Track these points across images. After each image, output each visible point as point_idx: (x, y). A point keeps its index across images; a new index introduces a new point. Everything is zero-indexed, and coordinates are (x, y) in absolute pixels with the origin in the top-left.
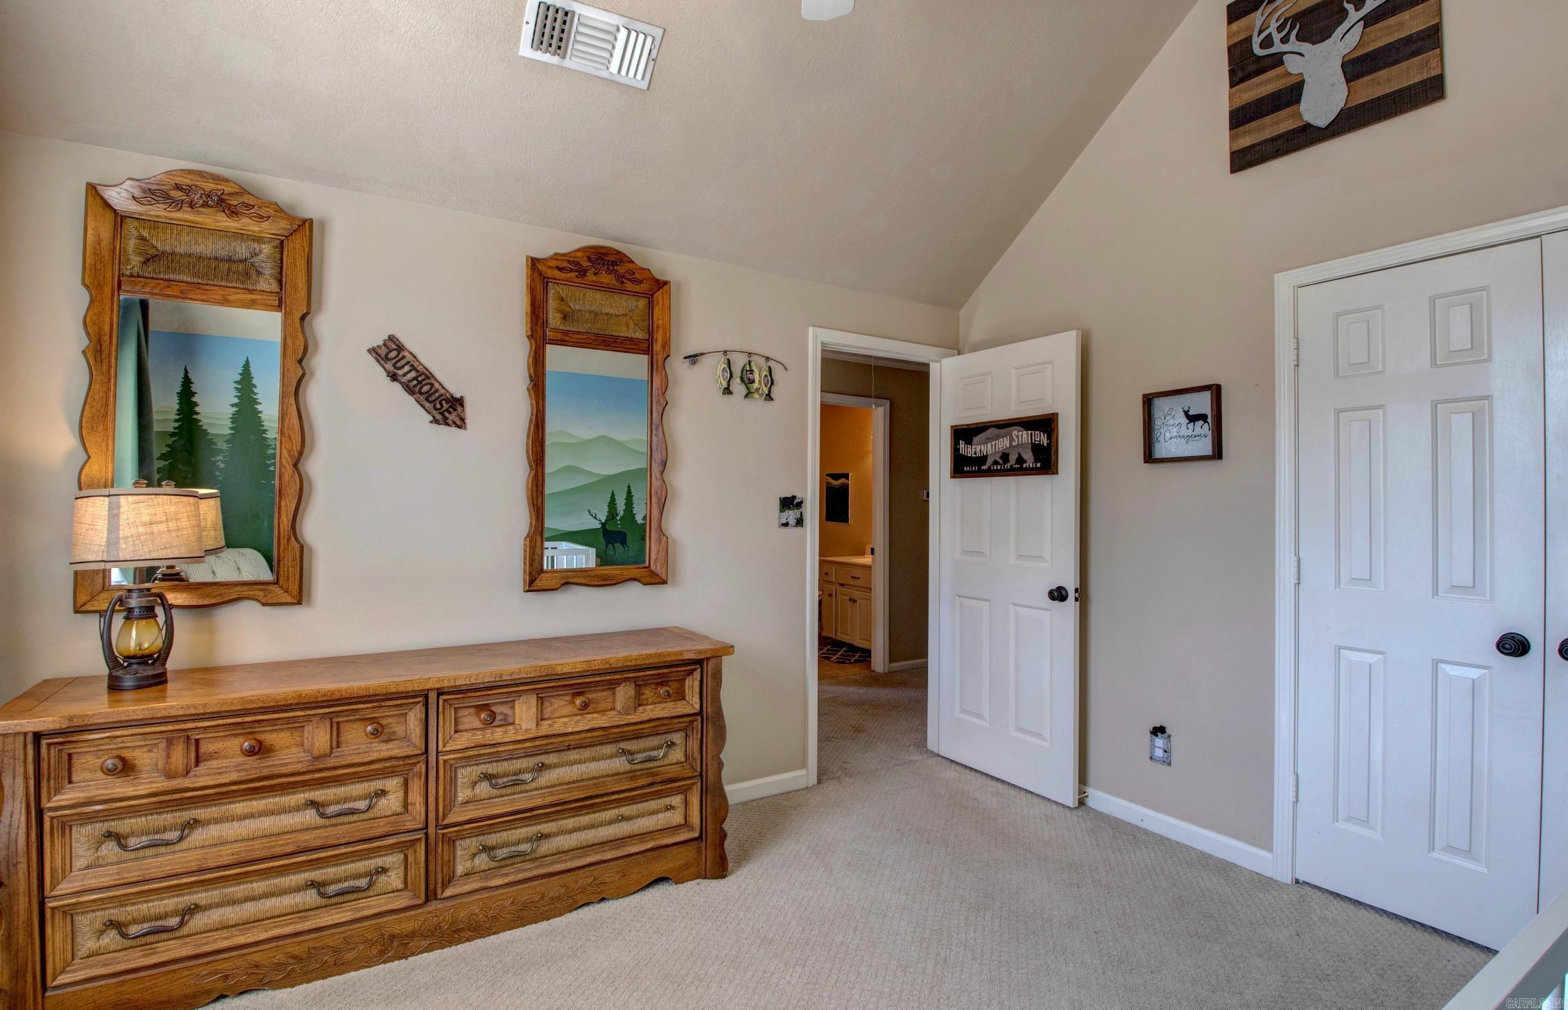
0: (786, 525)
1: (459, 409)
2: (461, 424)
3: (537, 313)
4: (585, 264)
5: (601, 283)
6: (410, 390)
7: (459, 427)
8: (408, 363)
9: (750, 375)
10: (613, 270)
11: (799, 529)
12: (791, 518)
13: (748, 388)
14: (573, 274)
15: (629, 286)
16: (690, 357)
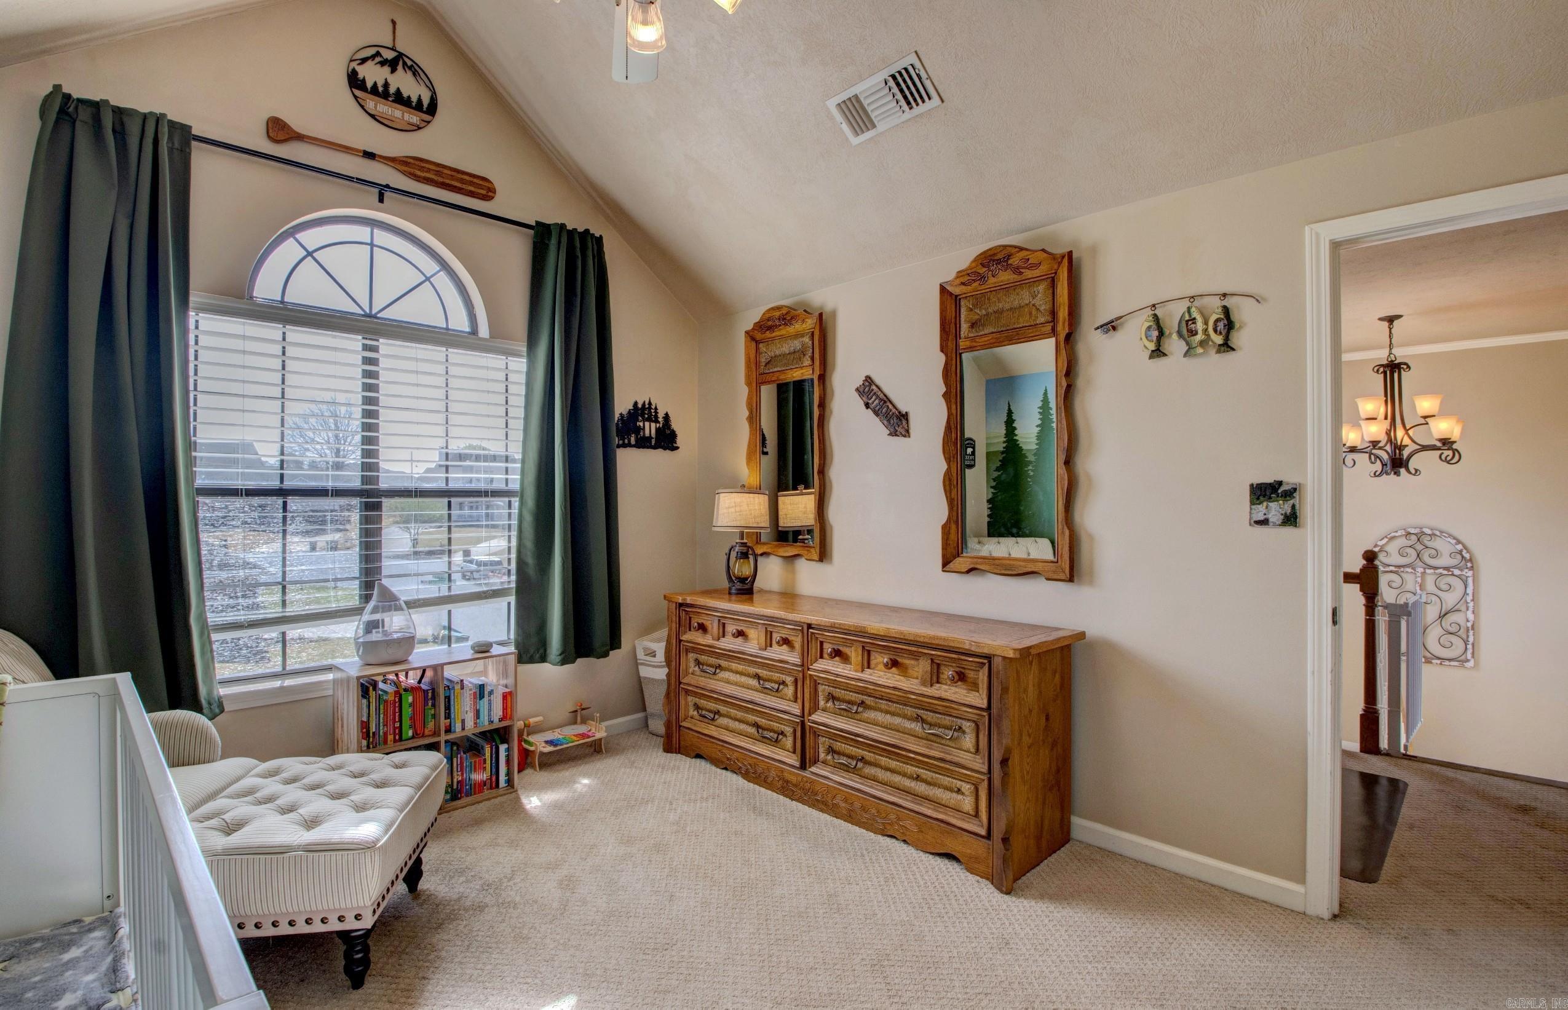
0: (1264, 522)
1: (904, 422)
2: (907, 433)
3: (947, 330)
4: (982, 270)
5: (1002, 282)
6: (876, 413)
7: (905, 436)
8: (875, 393)
9: (1193, 326)
10: (1008, 265)
11: (1289, 531)
12: (1273, 512)
13: (1188, 344)
14: (976, 284)
15: (1029, 274)
16: (1102, 326)
